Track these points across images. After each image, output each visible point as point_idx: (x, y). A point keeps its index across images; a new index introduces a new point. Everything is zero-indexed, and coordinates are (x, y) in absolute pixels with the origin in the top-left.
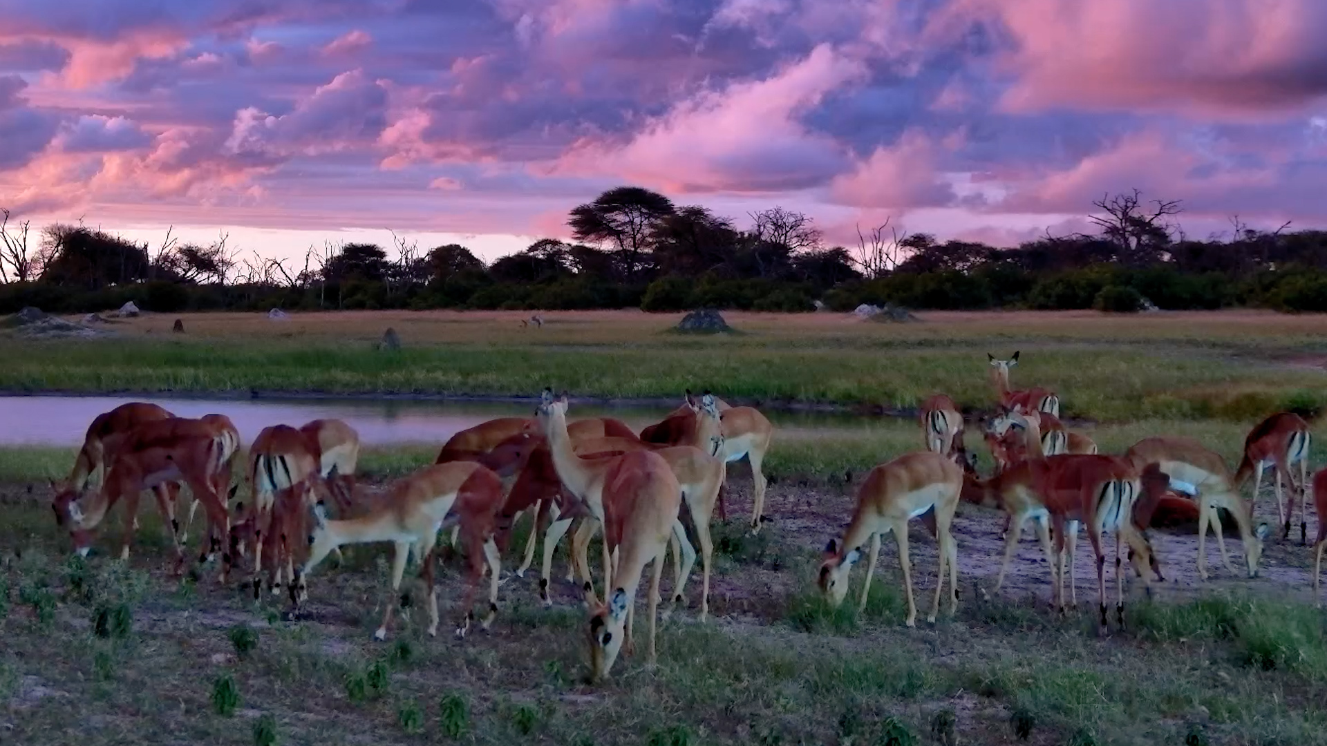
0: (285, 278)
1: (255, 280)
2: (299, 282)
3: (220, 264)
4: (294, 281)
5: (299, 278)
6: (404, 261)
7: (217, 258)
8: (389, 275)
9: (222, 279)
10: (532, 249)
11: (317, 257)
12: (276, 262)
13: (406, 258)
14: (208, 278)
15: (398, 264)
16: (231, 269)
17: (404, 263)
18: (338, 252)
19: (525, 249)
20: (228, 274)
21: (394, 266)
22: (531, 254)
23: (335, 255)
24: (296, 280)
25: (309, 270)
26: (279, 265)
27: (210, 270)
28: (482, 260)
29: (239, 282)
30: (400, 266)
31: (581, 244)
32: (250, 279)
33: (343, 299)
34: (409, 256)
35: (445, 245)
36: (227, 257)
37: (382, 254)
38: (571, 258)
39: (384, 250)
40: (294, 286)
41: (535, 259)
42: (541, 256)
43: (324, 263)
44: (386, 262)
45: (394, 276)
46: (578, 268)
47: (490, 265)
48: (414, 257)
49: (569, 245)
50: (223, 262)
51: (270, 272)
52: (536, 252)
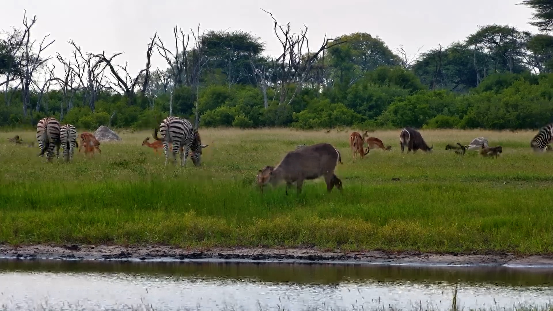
0: (116, 82)
1: (75, 85)
2: (137, 89)
3: (24, 63)
4: (129, 85)
5: (136, 82)
6: (288, 57)
7: (19, 54)
8: (267, 78)
9: (27, 84)
10: (474, 40)
11: (162, 51)
12: (105, 59)
13: (292, 53)
14: (7, 82)
15: (280, 62)
16: (39, 69)
17: (287, 61)
18: (192, 45)
19: (463, 40)
20: (35, 76)
21: (274, 65)
22: (472, 47)
23: (188, 49)
24: (133, 85)
25: (151, 70)
26: (108, 63)
27: (10, 72)
28: (401, 56)
29: (51, 88)
30: (283, 66)
31: (544, 33)
32: (66, 84)
33: (201, 112)
34: (296, 50)
35: (349, 33)
36: (34, 51)
37: (257, 48)
38: (529, 53)
39: (260, 42)
40: (129, 92)
41: (477, 54)
42: (486, 51)
43: (173, 60)
44: (262, 59)
45: (274, 79)
46: (540, 69)
47: (413, 63)
48: (304, 52)
49: (527, 34)
50: (28, 59)
51: (96, 72)
52: (479, 45)
